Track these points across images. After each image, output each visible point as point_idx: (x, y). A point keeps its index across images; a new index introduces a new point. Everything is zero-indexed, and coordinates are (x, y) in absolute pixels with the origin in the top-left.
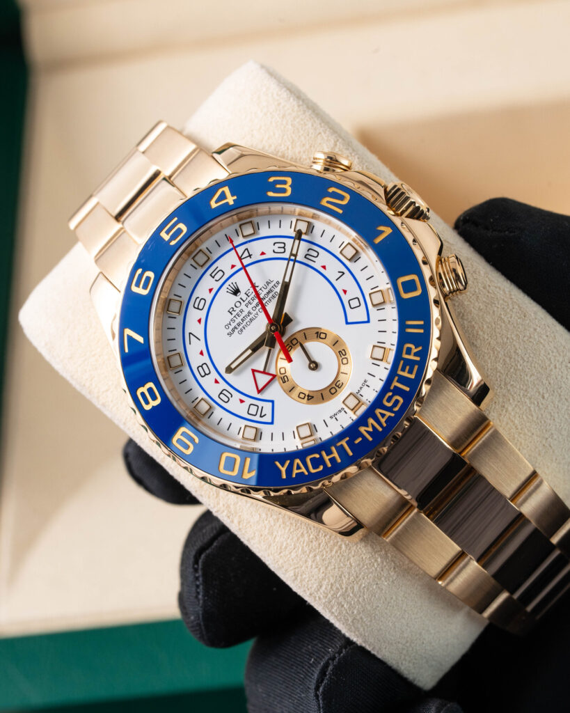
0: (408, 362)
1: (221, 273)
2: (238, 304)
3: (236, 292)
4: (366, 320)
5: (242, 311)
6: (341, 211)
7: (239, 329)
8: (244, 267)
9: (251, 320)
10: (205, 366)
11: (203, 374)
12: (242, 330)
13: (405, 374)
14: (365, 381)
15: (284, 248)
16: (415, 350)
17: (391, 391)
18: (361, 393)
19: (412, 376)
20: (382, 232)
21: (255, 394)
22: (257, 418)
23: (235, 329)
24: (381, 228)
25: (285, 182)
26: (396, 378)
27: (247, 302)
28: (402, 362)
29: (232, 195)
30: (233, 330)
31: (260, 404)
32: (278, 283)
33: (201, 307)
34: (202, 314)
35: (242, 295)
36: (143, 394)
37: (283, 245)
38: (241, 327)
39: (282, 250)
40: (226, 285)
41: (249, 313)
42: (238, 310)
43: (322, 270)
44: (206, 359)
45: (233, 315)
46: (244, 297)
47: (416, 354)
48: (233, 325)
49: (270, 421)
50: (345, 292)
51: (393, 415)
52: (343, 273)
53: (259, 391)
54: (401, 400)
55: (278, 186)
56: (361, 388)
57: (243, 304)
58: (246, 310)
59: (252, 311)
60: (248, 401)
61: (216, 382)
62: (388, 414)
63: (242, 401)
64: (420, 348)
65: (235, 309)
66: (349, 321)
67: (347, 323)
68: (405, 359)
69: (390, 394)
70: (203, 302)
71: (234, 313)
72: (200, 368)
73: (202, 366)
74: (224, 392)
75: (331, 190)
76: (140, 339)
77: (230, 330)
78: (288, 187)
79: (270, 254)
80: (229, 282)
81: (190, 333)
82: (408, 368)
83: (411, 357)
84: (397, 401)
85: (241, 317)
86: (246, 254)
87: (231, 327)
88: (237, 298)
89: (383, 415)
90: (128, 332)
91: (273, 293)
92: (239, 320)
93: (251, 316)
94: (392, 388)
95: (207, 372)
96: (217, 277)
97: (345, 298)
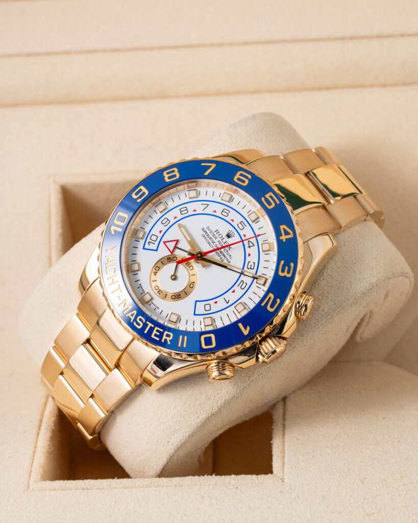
0: (161, 335)
1: (242, 227)
2: (220, 236)
3: (229, 236)
4: (196, 313)
5: (216, 238)
6: (263, 305)
7: (205, 235)
8: (242, 241)
9: (209, 243)
10: (186, 211)
11: (182, 210)
12: (204, 236)
13: (155, 332)
14: (158, 308)
15: (251, 268)
16: (168, 339)
17: (146, 321)
18: (152, 304)
19: (153, 336)
20: (246, 328)
21: (163, 240)
22: (148, 240)
23: (206, 232)
24: (248, 328)
25: (288, 272)
26: (153, 326)
27: (221, 241)
28: (162, 331)
29: (286, 239)
30: (205, 231)
31: (157, 243)
32: (229, 262)
33: (223, 213)
34: (218, 214)
35: (226, 239)
36: (174, 171)
37: (252, 268)
38: (206, 237)
39: (249, 267)
40: (234, 230)
41: (214, 242)
42: (217, 236)
43: (232, 290)
44: (191, 213)
45: (214, 232)
46: (224, 241)
47: (166, 340)
48: (208, 232)
49: (145, 247)
50: (216, 302)
51: (132, 321)
52: (227, 303)
53: (164, 242)
54: (139, 327)
55: (287, 268)
56: (155, 305)
57: (220, 239)
58: (216, 241)
59: (215, 244)
60: (160, 236)
61: (175, 218)
62: (133, 318)
63: (160, 232)
64: (169, 343)
65: (218, 234)
66: (197, 303)
67: (196, 301)
68: (163, 333)
69: (144, 321)
70: (226, 215)
71: (215, 233)
72: (185, 209)
73: (187, 210)
74: (168, 222)
75: (278, 301)
76: (206, 173)
77: (205, 229)
78: (285, 274)
79: (248, 259)
80: (235, 232)
81: (208, 205)
82: (158, 334)
83: (164, 337)
84: (139, 325)
85: (212, 237)
86: (251, 245)
87: (207, 230)
88: (224, 236)
89: (132, 315)
90: (214, 166)
91: (223, 258)
92: (211, 235)
93: (212, 243)
94: (148, 323)
95: (182, 213)
96: (240, 225)
97: (212, 302)
